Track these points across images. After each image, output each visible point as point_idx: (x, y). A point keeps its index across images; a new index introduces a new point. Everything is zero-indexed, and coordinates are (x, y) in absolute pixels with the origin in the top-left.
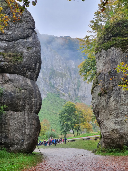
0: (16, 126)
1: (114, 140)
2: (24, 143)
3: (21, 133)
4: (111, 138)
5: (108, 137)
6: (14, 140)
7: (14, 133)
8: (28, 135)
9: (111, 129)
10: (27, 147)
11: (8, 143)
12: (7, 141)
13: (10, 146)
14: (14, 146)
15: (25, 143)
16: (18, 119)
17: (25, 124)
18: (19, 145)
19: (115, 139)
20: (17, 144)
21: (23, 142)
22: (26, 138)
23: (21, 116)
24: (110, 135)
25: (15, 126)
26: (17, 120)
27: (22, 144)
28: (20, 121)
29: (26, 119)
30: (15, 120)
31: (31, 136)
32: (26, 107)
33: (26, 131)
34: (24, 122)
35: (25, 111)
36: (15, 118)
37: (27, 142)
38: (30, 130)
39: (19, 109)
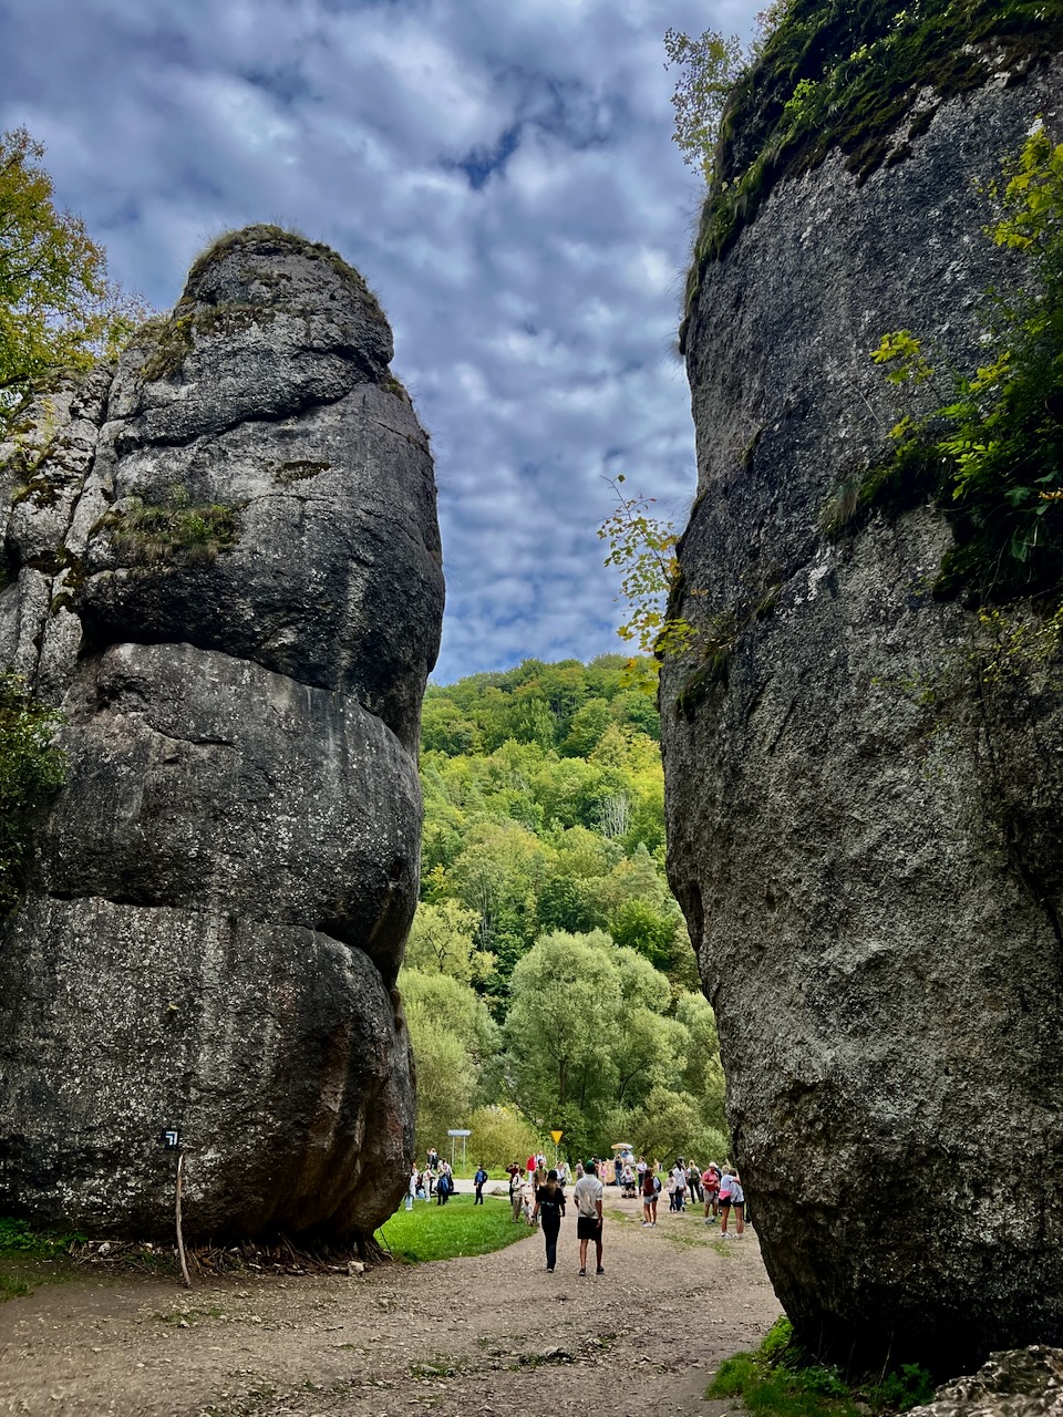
1: (816, 1226)
4: (784, 1197)
6: (94, 1123)
7: (101, 1073)
8: (222, 1094)
9: (778, 1081)
10: (218, 1196)
11: (37, 1148)
12: (34, 1131)
13: (57, 1168)
14: (93, 1176)
15: (189, 1161)
16: (147, 962)
17: (200, 1008)
18: (137, 1174)
22: (201, 1119)
27: (166, 1164)
28: (158, 978)
29: (211, 965)
30: (125, 969)
31: (248, 1104)
32: (211, 873)
33: (202, 1057)
34: (189, 988)
35: (210, 907)
36: (120, 956)
37: (211, 1155)
38: (234, 1054)
39: (159, 890)
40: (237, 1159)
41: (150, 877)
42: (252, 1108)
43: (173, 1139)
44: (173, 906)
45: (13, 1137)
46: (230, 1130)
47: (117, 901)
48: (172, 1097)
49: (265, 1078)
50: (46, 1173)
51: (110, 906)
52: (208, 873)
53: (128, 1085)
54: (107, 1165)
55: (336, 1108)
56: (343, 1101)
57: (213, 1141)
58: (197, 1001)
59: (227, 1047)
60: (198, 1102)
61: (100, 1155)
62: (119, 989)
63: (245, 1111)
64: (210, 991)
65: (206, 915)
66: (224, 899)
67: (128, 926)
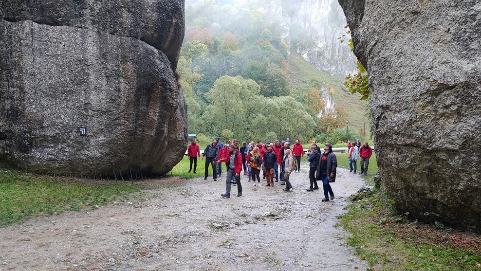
0: (50, 78)
1: (438, 160)
2: (88, 140)
3: (70, 104)
4: (417, 146)
5: (401, 140)
6: (45, 125)
7: (44, 103)
8: (105, 113)
9: (424, 86)
10: (107, 154)
11: (19, 135)
12: (17, 128)
13: (31, 144)
14: (49, 147)
15: (92, 140)
16: (59, 52)
17: (88, 74)
18: (69, 146)
19: (448, 151)
20: (56, 140)
21: (85, 135)
22: (95, 123)
23: (68, 44)
24: (411, 122)
25: (47, 77)
26: (56, 56)
27: (81, 142)
28: (66, 60)
29: (91, 54)
30: (48, 55)
31: (116, 117)
32: (85, 8)
33: (92, 97)
34: (82, 65)
35: (87, 26)
36: (45, 49)
37: (101, 138)
38: (107, 95)
39: (60, 17)
40: (114, 140)
41: (54, 10)
42: (118, 118)
43: (83, 132)
44: (69, 25)
45: (7, 131)
46: (109, 127)
47: (39, 22)
48: (80, 114)
49: (123, 105)
50: (26, 147)
51: (36, 25)
52: (84, 8)
53: (59, 109)
54: (54, 143)
55: (156, 119)
56: (159, 116)
57: (102, 132)
58: (86, 71)
59: (104, 92)
60: (92, 116)
61: (50, 139)
62: (47, 65)
63: (115, 119)
64: (92, 66)
65: (86, 30)
66: (94, 23)
67: (47, 35)
